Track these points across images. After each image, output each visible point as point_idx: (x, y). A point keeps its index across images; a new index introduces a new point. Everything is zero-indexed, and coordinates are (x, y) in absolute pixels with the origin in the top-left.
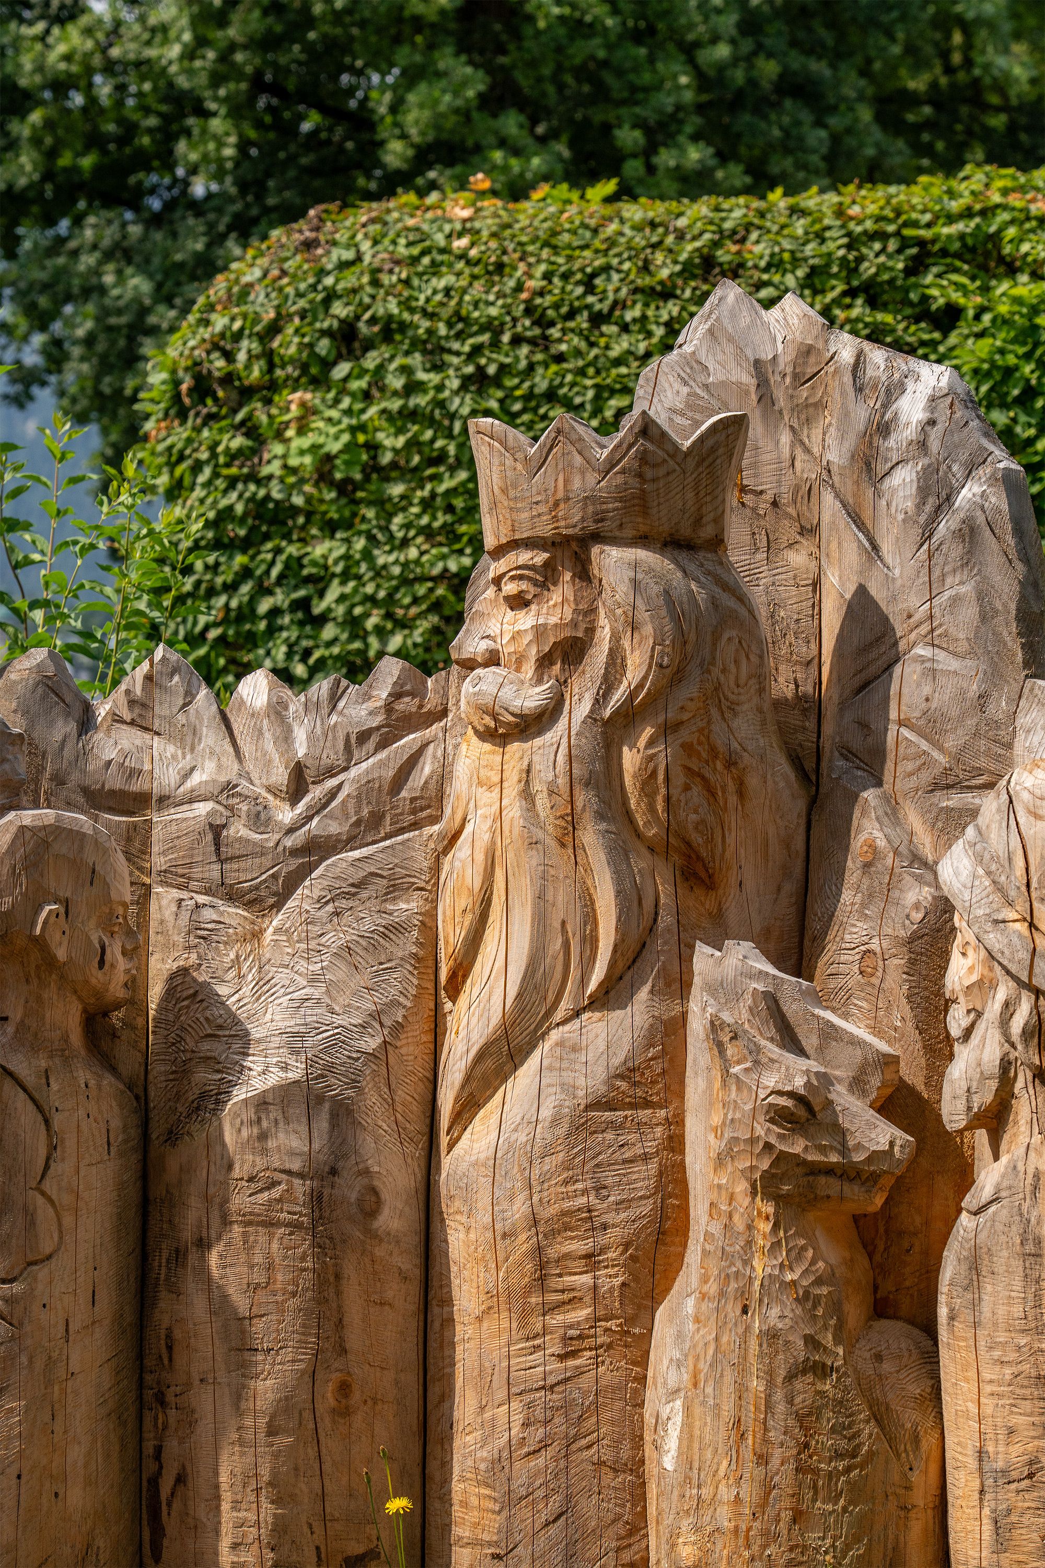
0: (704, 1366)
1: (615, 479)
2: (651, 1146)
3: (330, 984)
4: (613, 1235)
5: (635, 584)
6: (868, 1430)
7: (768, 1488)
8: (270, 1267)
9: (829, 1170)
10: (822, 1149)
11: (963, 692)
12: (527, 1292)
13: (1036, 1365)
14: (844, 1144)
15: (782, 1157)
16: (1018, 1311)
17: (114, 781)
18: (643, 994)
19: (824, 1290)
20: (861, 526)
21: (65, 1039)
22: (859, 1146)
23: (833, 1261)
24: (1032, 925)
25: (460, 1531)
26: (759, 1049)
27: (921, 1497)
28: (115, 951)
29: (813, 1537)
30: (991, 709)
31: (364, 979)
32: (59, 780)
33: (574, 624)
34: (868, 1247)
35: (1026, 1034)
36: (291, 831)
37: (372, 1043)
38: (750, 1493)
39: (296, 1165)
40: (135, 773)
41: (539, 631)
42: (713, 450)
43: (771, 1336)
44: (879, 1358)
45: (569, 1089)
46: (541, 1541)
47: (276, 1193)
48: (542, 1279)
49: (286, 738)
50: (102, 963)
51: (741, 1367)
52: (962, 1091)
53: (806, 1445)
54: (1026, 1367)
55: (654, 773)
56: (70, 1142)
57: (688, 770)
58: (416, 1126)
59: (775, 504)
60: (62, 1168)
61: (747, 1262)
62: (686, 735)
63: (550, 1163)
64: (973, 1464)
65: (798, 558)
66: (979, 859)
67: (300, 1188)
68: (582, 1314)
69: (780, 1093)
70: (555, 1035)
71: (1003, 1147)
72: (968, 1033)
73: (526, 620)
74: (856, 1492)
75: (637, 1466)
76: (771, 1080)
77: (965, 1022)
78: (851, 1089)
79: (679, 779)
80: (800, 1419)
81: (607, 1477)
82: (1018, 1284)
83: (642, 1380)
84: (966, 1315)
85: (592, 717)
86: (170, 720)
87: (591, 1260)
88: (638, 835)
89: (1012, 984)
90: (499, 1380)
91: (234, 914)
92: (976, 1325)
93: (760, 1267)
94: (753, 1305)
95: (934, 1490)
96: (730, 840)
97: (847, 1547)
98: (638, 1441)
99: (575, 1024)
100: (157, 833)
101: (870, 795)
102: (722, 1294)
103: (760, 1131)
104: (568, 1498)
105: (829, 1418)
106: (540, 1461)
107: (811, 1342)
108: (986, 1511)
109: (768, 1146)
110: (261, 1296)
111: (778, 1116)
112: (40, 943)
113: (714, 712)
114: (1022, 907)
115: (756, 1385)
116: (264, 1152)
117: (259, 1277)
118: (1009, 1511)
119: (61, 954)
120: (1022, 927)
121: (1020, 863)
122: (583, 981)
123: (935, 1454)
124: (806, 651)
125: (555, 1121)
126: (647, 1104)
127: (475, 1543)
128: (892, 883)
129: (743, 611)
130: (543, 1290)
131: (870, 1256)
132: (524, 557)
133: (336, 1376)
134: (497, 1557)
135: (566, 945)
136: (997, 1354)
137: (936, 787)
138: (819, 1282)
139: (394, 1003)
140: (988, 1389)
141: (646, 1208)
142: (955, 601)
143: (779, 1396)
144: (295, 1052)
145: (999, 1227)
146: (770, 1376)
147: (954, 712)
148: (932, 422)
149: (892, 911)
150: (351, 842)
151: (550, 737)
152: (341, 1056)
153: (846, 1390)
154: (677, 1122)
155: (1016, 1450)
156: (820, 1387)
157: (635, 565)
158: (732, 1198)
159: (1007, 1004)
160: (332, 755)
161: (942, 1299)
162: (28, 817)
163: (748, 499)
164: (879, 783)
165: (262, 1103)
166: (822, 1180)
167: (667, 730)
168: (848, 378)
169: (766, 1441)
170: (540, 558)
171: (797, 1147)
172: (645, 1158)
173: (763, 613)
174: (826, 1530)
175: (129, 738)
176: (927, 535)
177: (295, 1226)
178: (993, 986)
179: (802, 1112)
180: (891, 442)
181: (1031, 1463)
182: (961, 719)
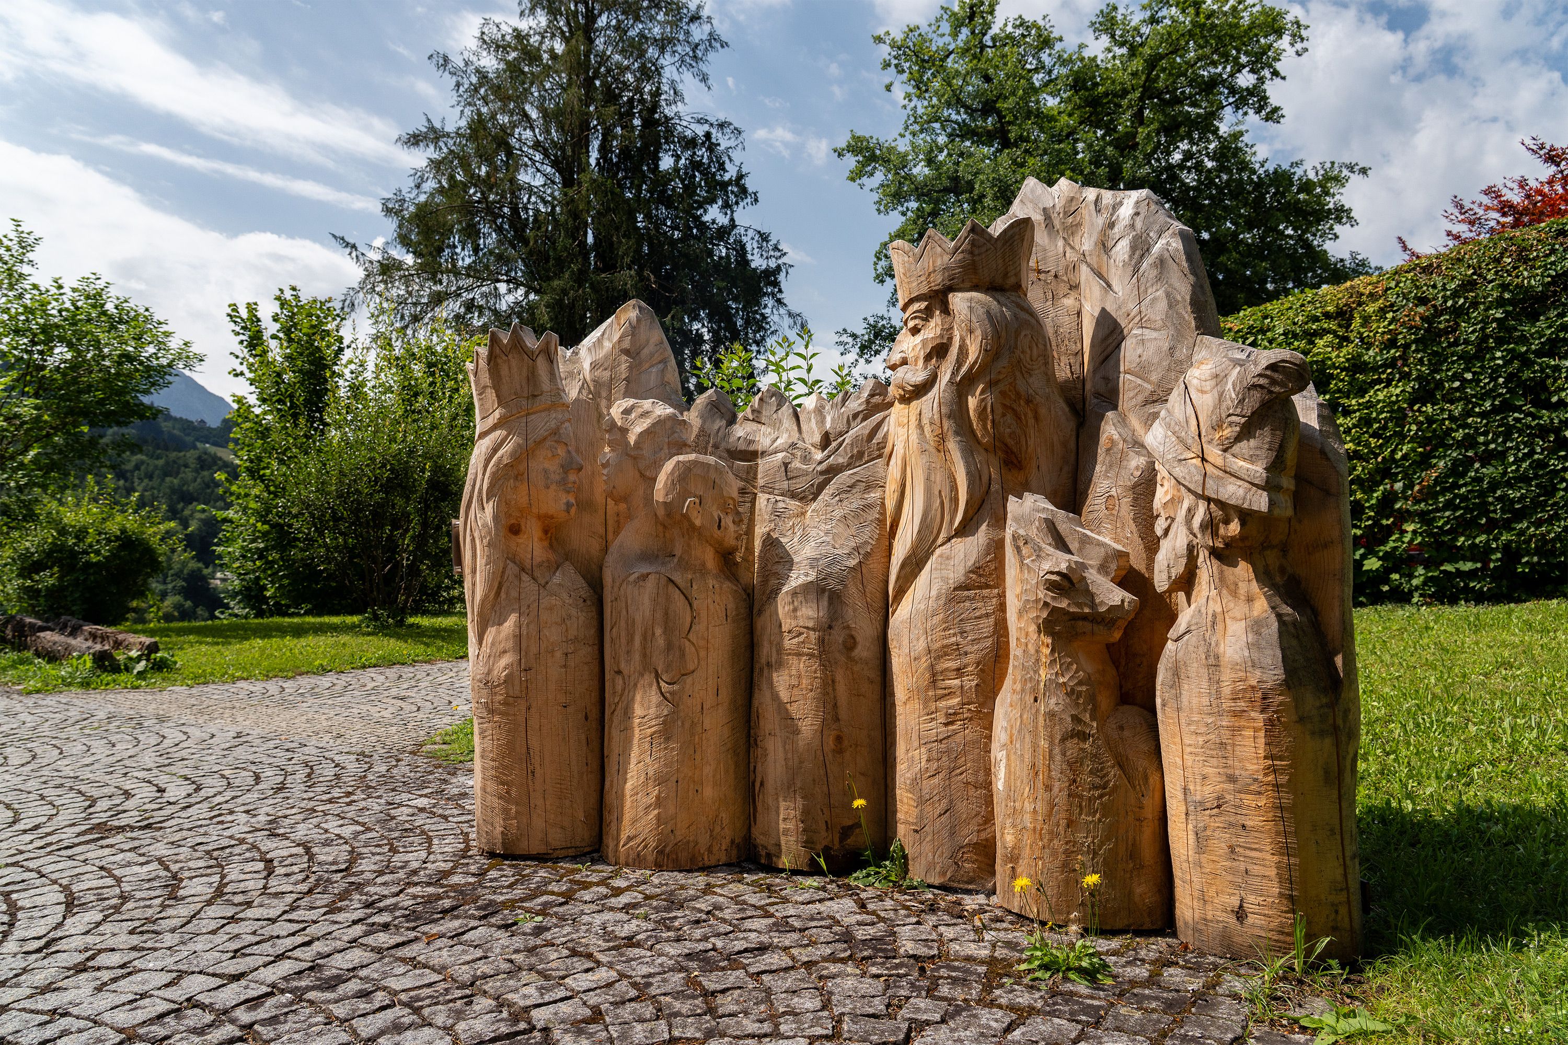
0: (1015, 732)
1: (959, 256)
2: (990, 609)
3: (835, 535)
4: (971, 658)
5: (970, 308)
6: (1113, 773)
7: (1052, 805)
8: (799, 677)
9: (1084, 617)
10: (1079, 605)
11: (1159, 348)
12: (927, 690)
13: (1219, 735)
14: (1093, 601)
15: (1055, 609)
16: (1205, 701)
17: (742, 446)
18: (984, 527)
19: (1084, 688)
20: (1100, 276)
21: (703, 564)
22: (1102, 603)
23: (1089, 670)
24: (1203, 459)
25: (900, 816)
26: (1040, 549)
27: (1150, 811)
28: (728, 521)
29: (1080, 836)
30: (1177, 354)
31: (853, 531)
32: (716, 446)
33: (942, 336)
34: (1116, 663)
35: (1203, 527)
36: (820, 463)
37: (852, 562)
38: (1041, 807)
39: (811, 624)
40: (751, 442)
41: (924, 342)
42: (1012, 236)
43: (1051, 715)
44: (1121, 728)
45: (945, 580)
46: (937, 823)
47: (801, 639)
48: (934, 682)
49: (822, 421)
50: (719, 527)
51: (1034, 733)
52: (1164, 567)
53: (1075, 781)
54: (1212, 737)
55: (985, 408)
56: (704, 614)
57: (1004, 406)
58: (878, 604)
59: (1056, 276)
60: (700, 628)
61: (1036, 672)
62: (1002, 386)
63: (936, 619)
64: (1180, 796)
65: (1069, 302)
66: (1168, 426)
67: (813, 636)
68: (955, 701)
69: (1052, 573)
70: (938, 552)
71: (1193, 599)
72: (1167, 531)
73: (919, 338)
74: (1106, 810)
75: (988, 785)
76: (1046, 566)
77: (1165, 525)
78: (1099, 572)
79: (999, 410)
80: (1070, 764)
81: (972, 791)
82: (1205, 684)
83: (989, 737)
84: (1172, 704)
85: (951, 381)
86: (770, 417)
87: (959, 672)
88: (979, 442)
89: (1192, 497)
90: (915, 736)
91: (793, 504)
92: (1178, 709)
93: (1044, 674)
94: (1040, 697)
95: (1158, 808)
96: (1031, 443)
97: (1102, 843)
98: (988, 772)
99: (948, 545)
100: (760, 469)
101: (1110, 414)
102: (1023, 690)
103: (1041, 595)
104: (951, 801)
105: (1088, 766)
106: (936, 780)
107: (1076, 719)
108: (1190, 827)
109: (1046, 604)
110: (796, 691)
111: (1051, 586)
112: (686, 517)
113: (1018, 374)
114: (1196, 449)
115: (1043, 744)
116: (796, 618)
117: (794, 682)
118: (1205, 828)
119: (698, 522)
120: (1197, 462)
121: (1193, 422)
122: (952, 522)
123: (1158, 786)
124: (1075, 348)
125: (938, 597)
126: (987, 586)
127: (906, 822)
128: (1123, 457)
129: (1033, 321)
130: (935, 688)
131: (1117, 668)
132: (916, 306)
133: (834, 733)
134: (916, 831)
135: (942, 503)
136: (1193, 728)
137: (1146, 403)
138: (1080, 683)
139: (866, 543)
140: (1188, 750)
141: (988, 643)
142: (1154, 300)
143: (1057, 750)
144: (812, 567)
145: (1191, 649)
146: (1051, 737)
147: (1155, 361)
148: (1137, 214)
149: (1123, 472)
150: (849, 466)
151: (930, 395)
152: (835, 569)
153: (1099, 747)
154: (1002, 596)
155: (1208, 789)
156: (1082, 745)
157: (971, 300)
158: (1027, 634)
159: (1189, 510)
160: (841, 426)
161: (1158, 693)
162: (681, 458)
163: (1042, 276)
164: (1115, 408)
165: (794, 593)
166: (1080, 623)
167: (991, 385)
168: (1092, 207)
169: (1050, 777)
170: (923, 305)
171: (1063, 604)
172: (987, 615)
173: (1050, 331)
174: (1088, 832)
175: (750, 427)
176: (1136, 271)
177: (811, 656)
178: (1181, 501)
179: (1066, 584)
180: (1116, 230)
181: (1218, 798)
182: (1159, 363)
